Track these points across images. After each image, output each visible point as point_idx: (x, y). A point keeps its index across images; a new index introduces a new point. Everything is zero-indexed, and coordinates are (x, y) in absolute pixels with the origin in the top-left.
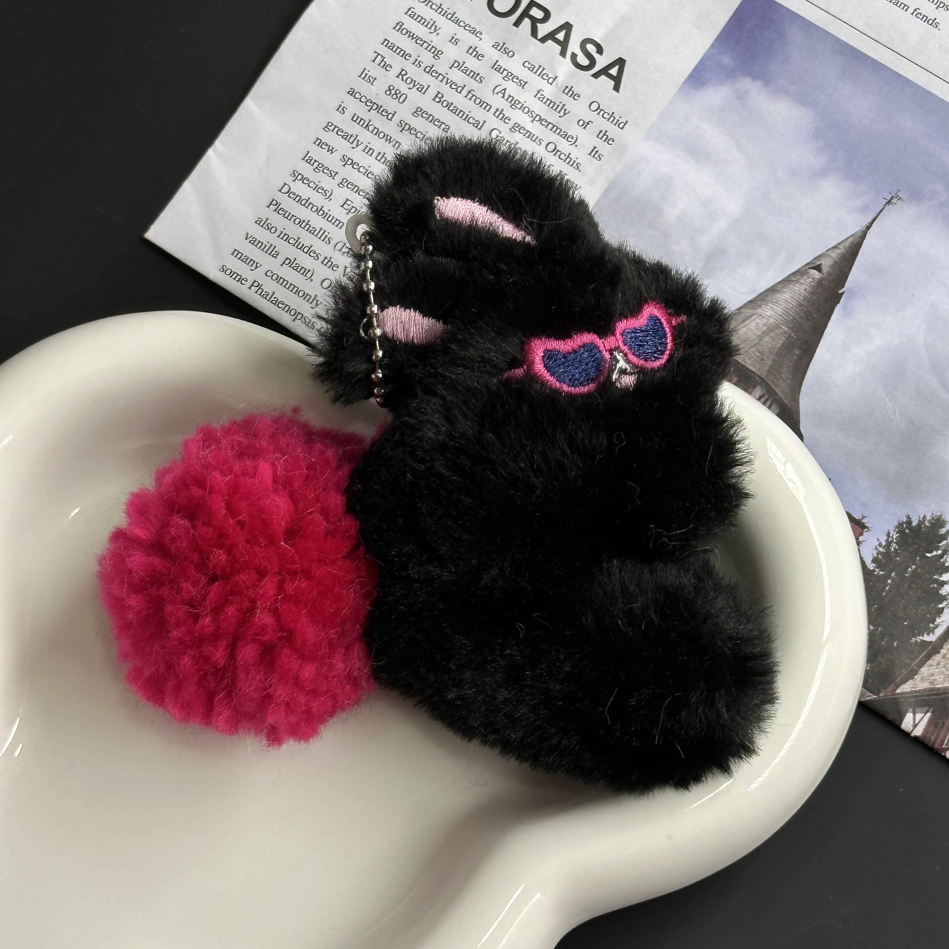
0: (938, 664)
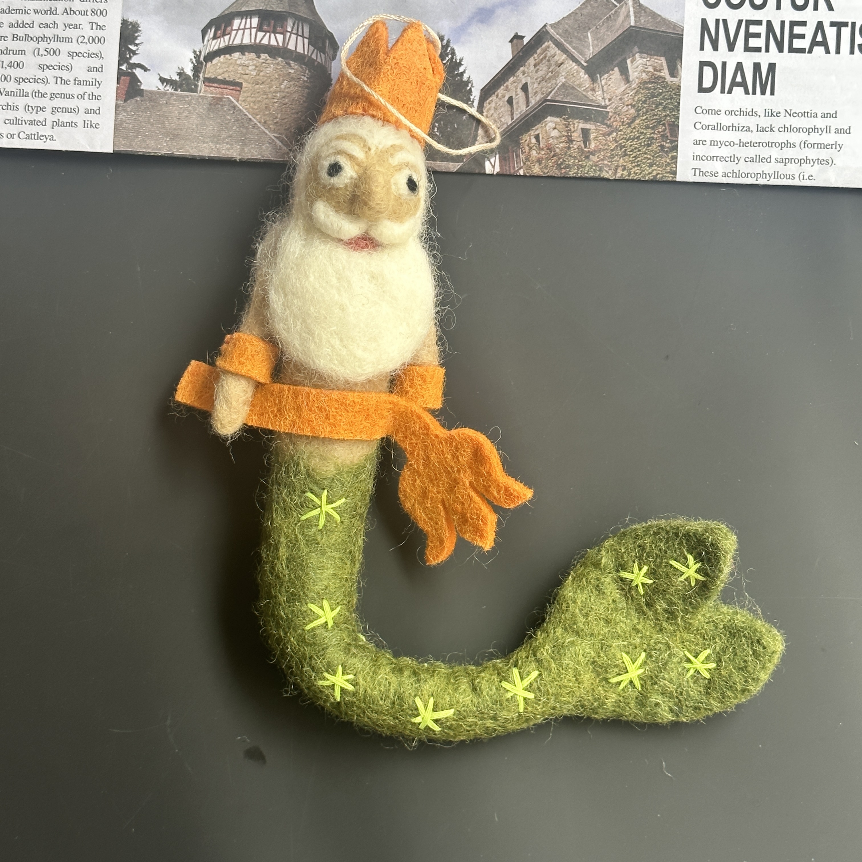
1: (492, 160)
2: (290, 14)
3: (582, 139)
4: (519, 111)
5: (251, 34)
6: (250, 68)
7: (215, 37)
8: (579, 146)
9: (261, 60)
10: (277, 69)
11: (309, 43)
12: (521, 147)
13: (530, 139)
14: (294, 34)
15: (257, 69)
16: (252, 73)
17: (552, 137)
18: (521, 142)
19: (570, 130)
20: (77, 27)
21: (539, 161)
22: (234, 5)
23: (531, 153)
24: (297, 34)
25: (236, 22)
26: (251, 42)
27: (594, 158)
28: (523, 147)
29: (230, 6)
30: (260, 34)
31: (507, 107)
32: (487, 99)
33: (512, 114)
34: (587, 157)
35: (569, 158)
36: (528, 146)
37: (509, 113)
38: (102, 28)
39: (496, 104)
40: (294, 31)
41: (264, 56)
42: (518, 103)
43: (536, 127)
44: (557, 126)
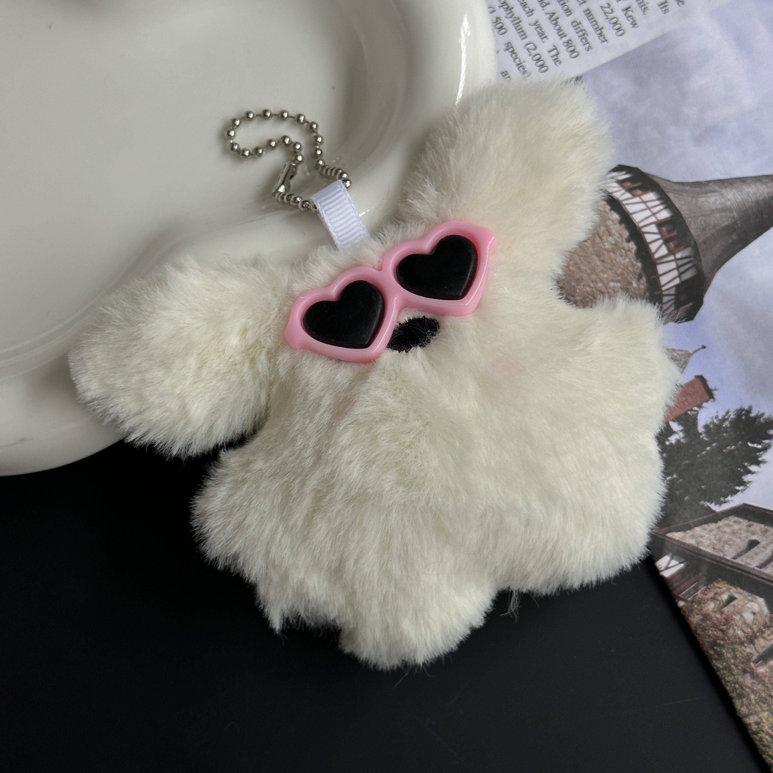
0: (711, 531)
1: (674, 562)
2: (695, 247)
3: (761, 651)
4: (748, 561)
5: (647, 218)
6: (611, 239)
7: (621, 182)
8: (751, 654)
9: (626, 245)
10: (627, 267)
11: (677, 286)
12: (709, 587)
13: (724, 592)
14: (677, 264)
15: (614, 247)
16: (606, 244)
17: (742, 616)
18: (715, 584)
19: (763, 632)
20: (542, 35)
21: (706, 617)
22: (668, 183)
23: (709, 602)
24: (678, 267)
25: (651, 196)
26: (640, 222)
27: (748, 680)
28: (709, 589)
29: (664, 180)
30: (653, 228)
31: (743, 545)
32: (738, 516)
33: (739, 555)
34: (745, 671)
35: (730, 650)
36: (716, 594)
37: (739, 550)
38: (556, 60)
39: (740, 530)
40: (680, 263)
41: (632, 246)
42: (756, 554)
43: (741, 591)
44: (758, 615)
